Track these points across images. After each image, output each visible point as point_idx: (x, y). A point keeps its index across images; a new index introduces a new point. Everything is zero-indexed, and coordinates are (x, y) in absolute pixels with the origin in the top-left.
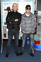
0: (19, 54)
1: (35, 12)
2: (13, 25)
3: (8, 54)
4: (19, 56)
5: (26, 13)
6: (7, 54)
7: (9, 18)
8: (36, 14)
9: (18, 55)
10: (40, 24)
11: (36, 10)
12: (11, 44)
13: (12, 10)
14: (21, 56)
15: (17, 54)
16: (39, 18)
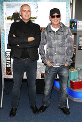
0: (38, 109)
1: (72, 22)
3: (16, 109)
4: (38, 113)
5: (51, 26)
6: (12, 109)
8: (73, 28)
9: (36, 111)
11: (73, 18)
12: (21, 88)
14: (42, 114)
15: (33, 110)
16: (80, 36)
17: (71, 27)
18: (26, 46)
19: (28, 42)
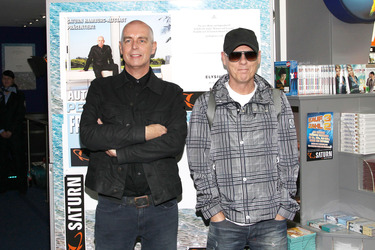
8: (287, 89)
16: (310, 115)
19: (145, 142)
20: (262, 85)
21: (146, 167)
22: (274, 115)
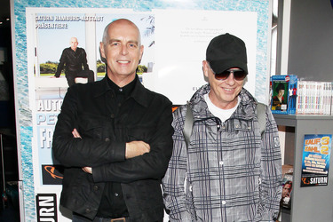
1: (278, 86)
2: (112, 184)
7: (76, 134)
8: (284, 107)
10: (313, 181)
11: (284, 72)
13: (99, 70)
16: (307, 137)
17: (275, 102)
18: (118, 173)
19: (125, 161)
20: (246, 98)
21: (125, 188)
22: (258, 133)
